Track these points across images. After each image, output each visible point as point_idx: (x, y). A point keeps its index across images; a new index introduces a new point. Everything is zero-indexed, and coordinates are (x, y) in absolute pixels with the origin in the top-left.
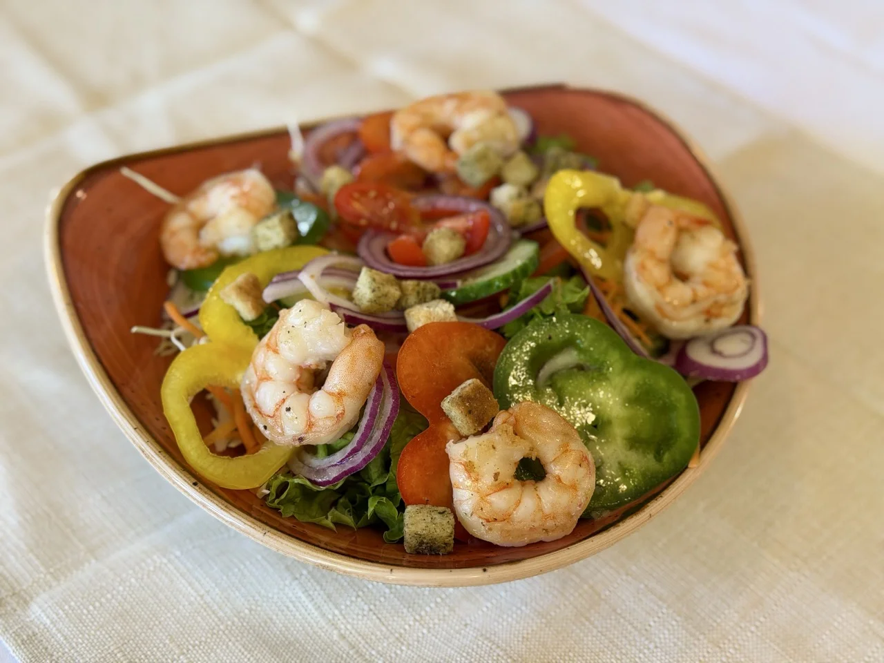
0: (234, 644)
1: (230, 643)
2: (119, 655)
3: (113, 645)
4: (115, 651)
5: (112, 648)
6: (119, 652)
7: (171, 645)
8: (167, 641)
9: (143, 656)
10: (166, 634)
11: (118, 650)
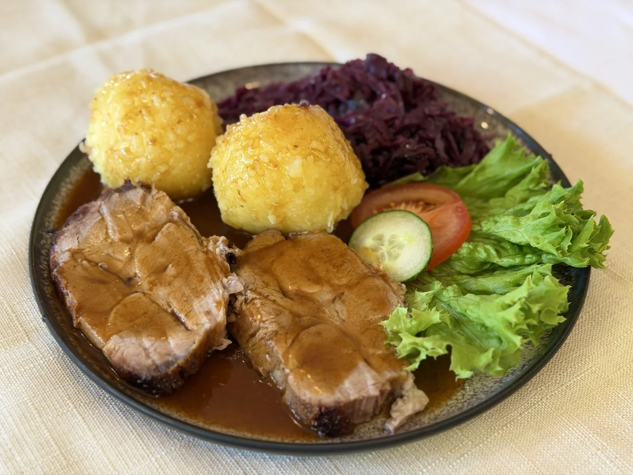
0: (113, 407)
1: (111, 406)
2: (29, 404)
3: (26, 397)
4: (28, 401)
5: (26, 399)
6: (29, 402)
7: (68, 402)
8: (66, 399)
9: (46, 406)
10: (66, 394)
11: (29, 400)
